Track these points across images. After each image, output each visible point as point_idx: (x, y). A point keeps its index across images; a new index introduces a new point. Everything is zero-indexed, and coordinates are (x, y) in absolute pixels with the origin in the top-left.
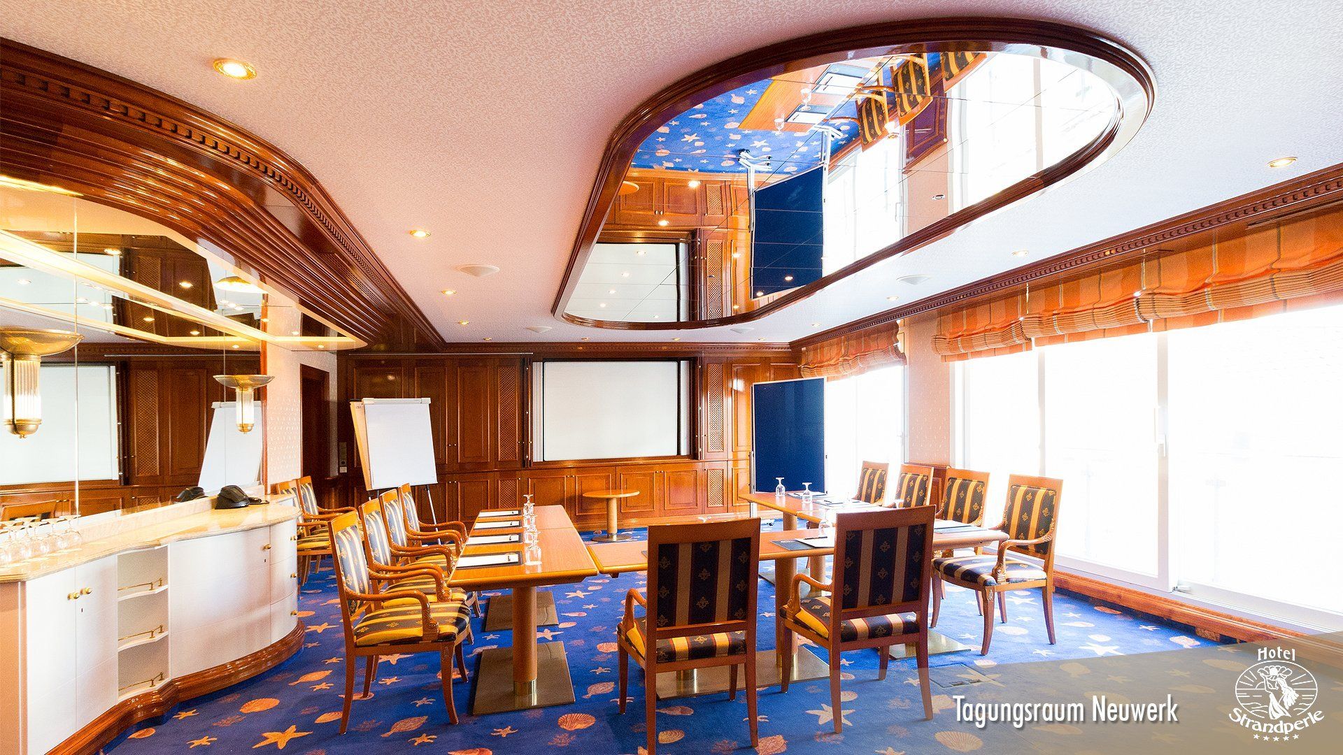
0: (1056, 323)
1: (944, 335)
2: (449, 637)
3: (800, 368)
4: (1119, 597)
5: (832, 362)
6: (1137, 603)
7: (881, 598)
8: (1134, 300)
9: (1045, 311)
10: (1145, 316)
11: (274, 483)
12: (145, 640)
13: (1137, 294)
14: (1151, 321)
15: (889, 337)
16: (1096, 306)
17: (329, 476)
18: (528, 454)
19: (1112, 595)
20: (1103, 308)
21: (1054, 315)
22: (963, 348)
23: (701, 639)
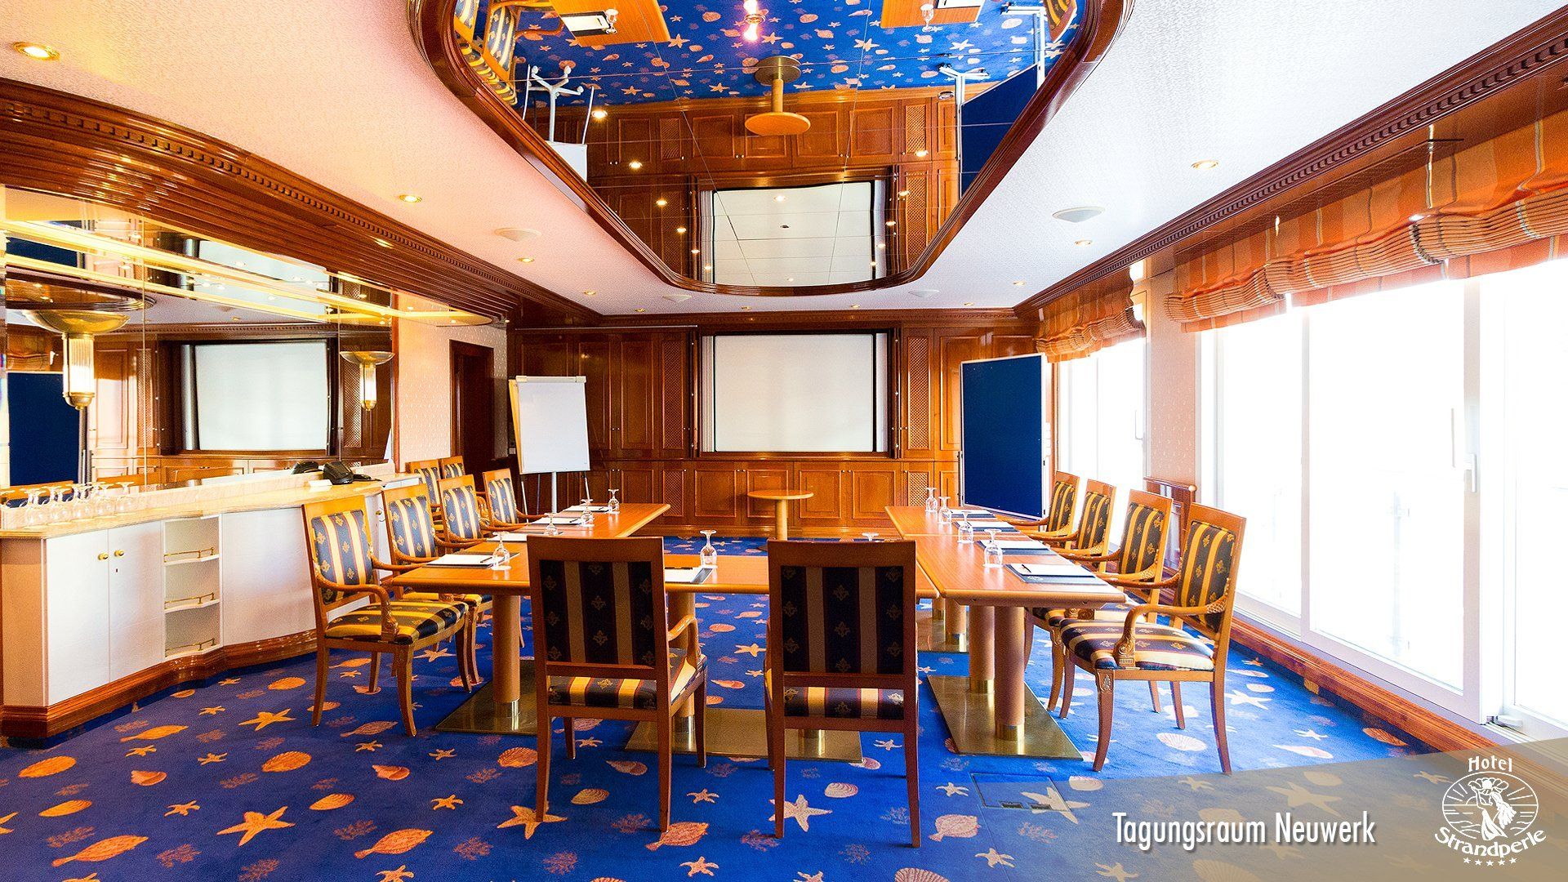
0: (1308, 270)
1: (1180, 293)
2: (406, 641)
3: (1035, 341)
4: (1404, 718)
5: (1067, 334)
6: (1428, 731)
7: (843, 663)
8: (1410, 227)
9: (1299, 251)
10: (1432, 253)
11: (408, 461)
12: (194, 605)
13: (1415, 218)
14: (1447, 261)
15: (1123, 298)
16: (1360, 241)
17: (494, 457)
18: (693, 442)
19: (1394, 713)
20: (1371, 242)
21: (1307, 257)
22: (1201, 311)
23: (605, 683)
